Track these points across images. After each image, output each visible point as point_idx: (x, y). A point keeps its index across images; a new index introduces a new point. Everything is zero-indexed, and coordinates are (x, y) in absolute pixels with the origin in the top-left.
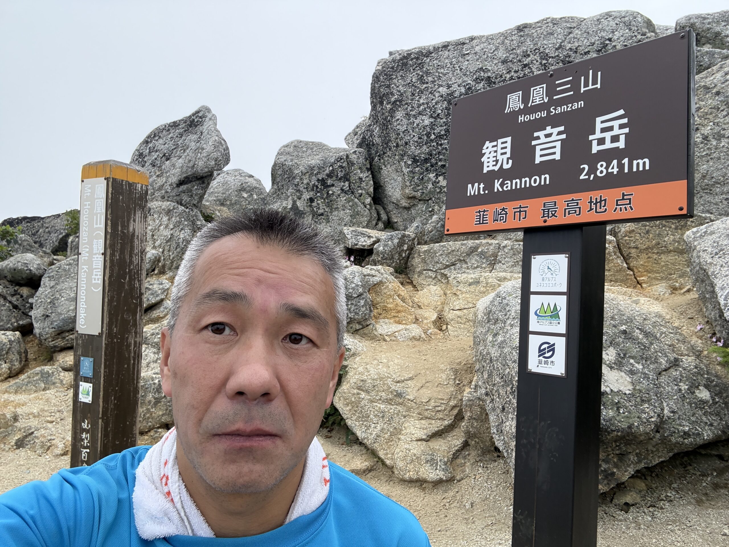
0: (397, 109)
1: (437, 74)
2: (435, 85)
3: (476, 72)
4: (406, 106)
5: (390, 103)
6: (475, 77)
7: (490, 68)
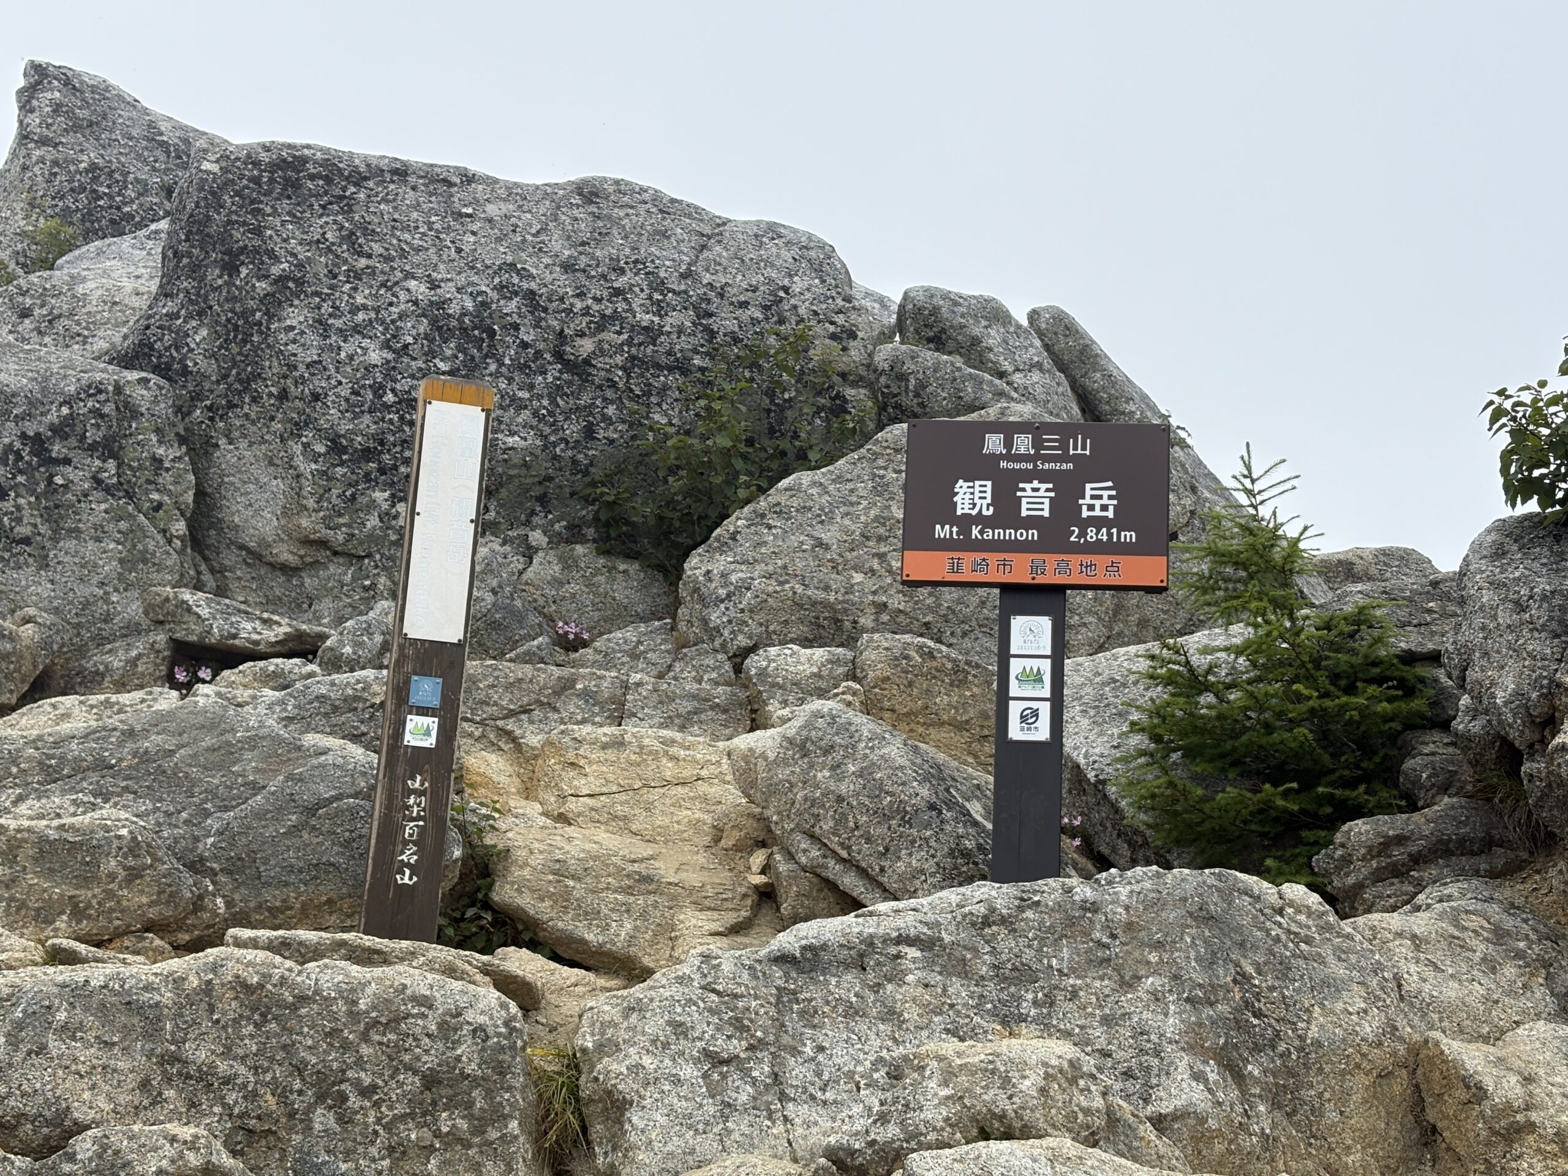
0: (288, 299)
1: (395, 242)
2: (393, 269)
3: (500, 269)
4: (317, 299)
5: (267, 277)
6: (497, 280)
7: (534, 271)
